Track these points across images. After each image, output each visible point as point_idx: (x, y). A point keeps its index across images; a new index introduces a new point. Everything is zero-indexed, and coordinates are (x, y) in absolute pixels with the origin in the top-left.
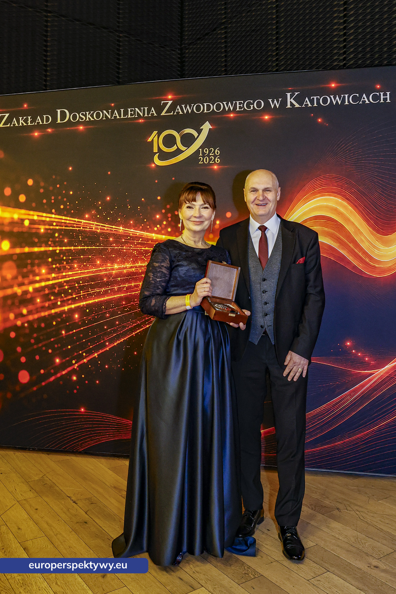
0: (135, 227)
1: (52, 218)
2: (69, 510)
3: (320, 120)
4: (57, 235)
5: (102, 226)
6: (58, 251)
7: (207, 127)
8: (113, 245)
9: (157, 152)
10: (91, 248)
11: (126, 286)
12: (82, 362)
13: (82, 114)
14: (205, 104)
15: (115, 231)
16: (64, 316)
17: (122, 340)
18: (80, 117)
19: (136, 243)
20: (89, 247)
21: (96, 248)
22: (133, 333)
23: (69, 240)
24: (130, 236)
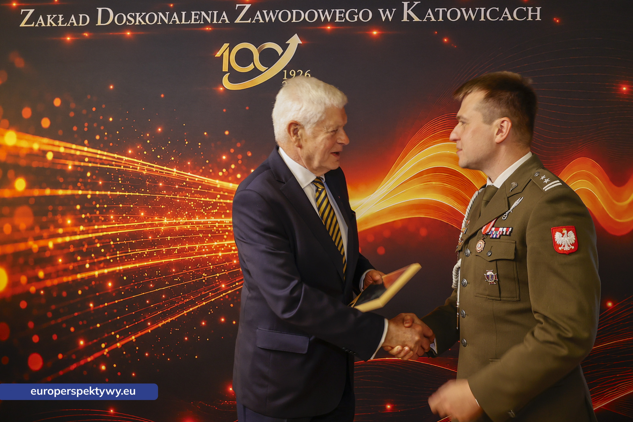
0: (194, 170)
1: (83, 151)
3: (446, 40)
4: (89, 174)
5: (149, 166)
6: (89, 196)
7: (295, 41)
8: (163, 192)
9: (227, 71)
10: (133, 195)
11: (178, 248)
12: (113, 347)
13: (131, 16)
14: (294, 11)
15: (166, 174)
16: (93, 283)
17: (169, 320)
18: (127, 19)
19: (193, 192)
20: (131, 194)
21: (140, 195)
22: (184, 312)
23: (104, 182)
24: (186, 182)
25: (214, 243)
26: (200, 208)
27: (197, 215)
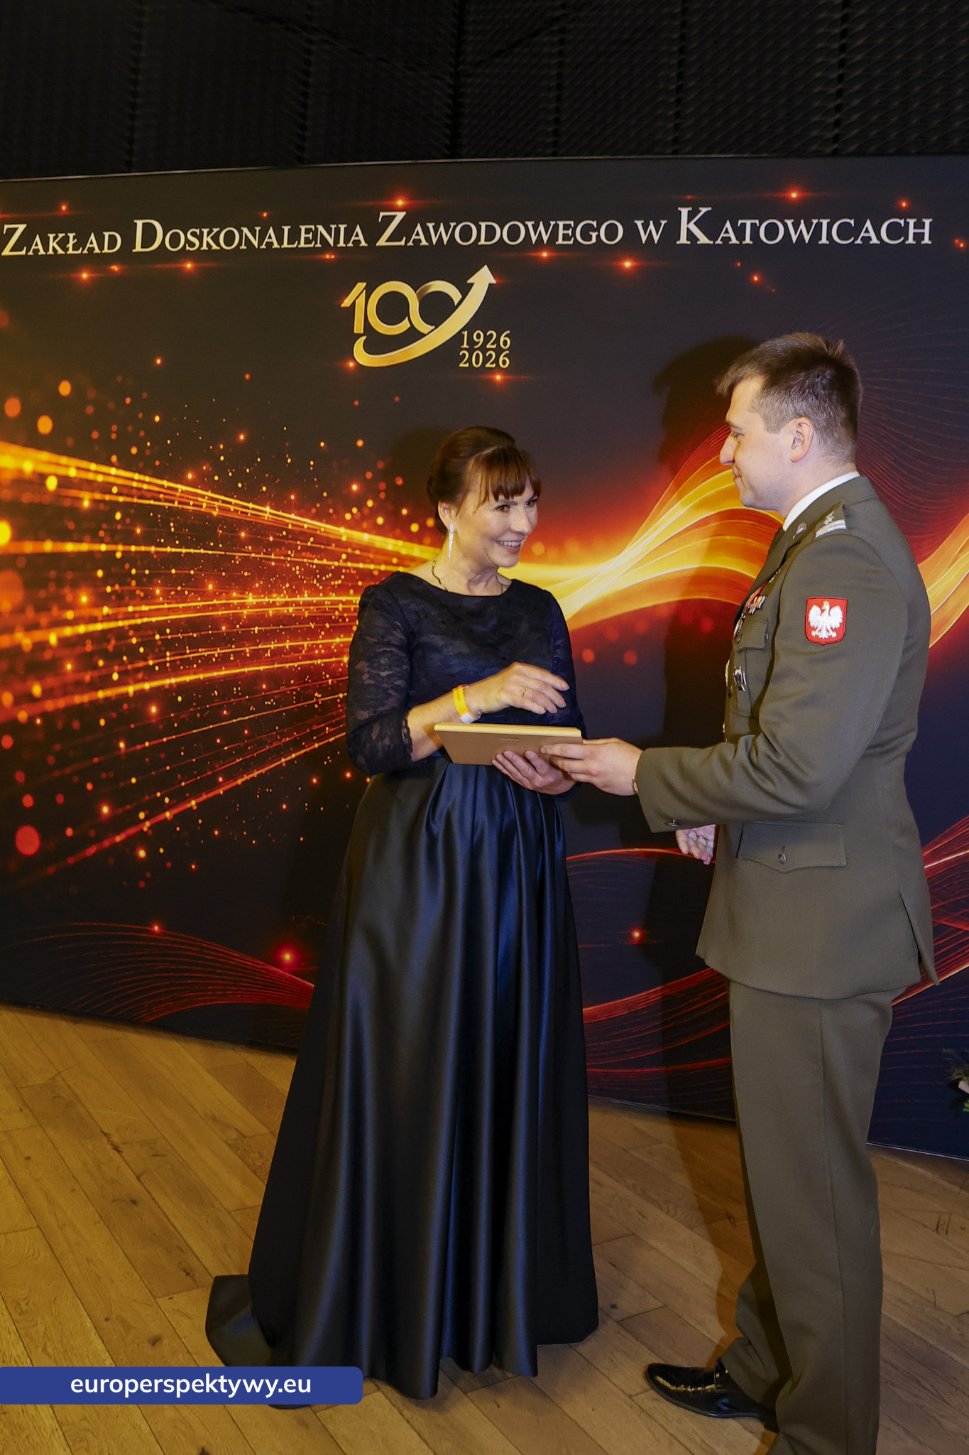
0: (302, 509)
1: (109, 475)
2: (102, 1166)
3: (756, 278)
4: (118, 516)
5: (223, 501)
6: (119, 555)
7: (483, 279)
8: (246, 547)
9: (362, 332)
10: (194, 553)
12: (160, 818)
13: (194, 234)
14: (483, 225)
15: (253, 516)
16: (125, 706)
17: (255, 774)
18: (187, 241)
19: (299, 548)
20: (192, 551)
21: (208, 554)
22: (281, 759)
23: (147, 529)
24: (287, 530)
25: (334, 638)
26: (312, 578)
27: (305, 589)
